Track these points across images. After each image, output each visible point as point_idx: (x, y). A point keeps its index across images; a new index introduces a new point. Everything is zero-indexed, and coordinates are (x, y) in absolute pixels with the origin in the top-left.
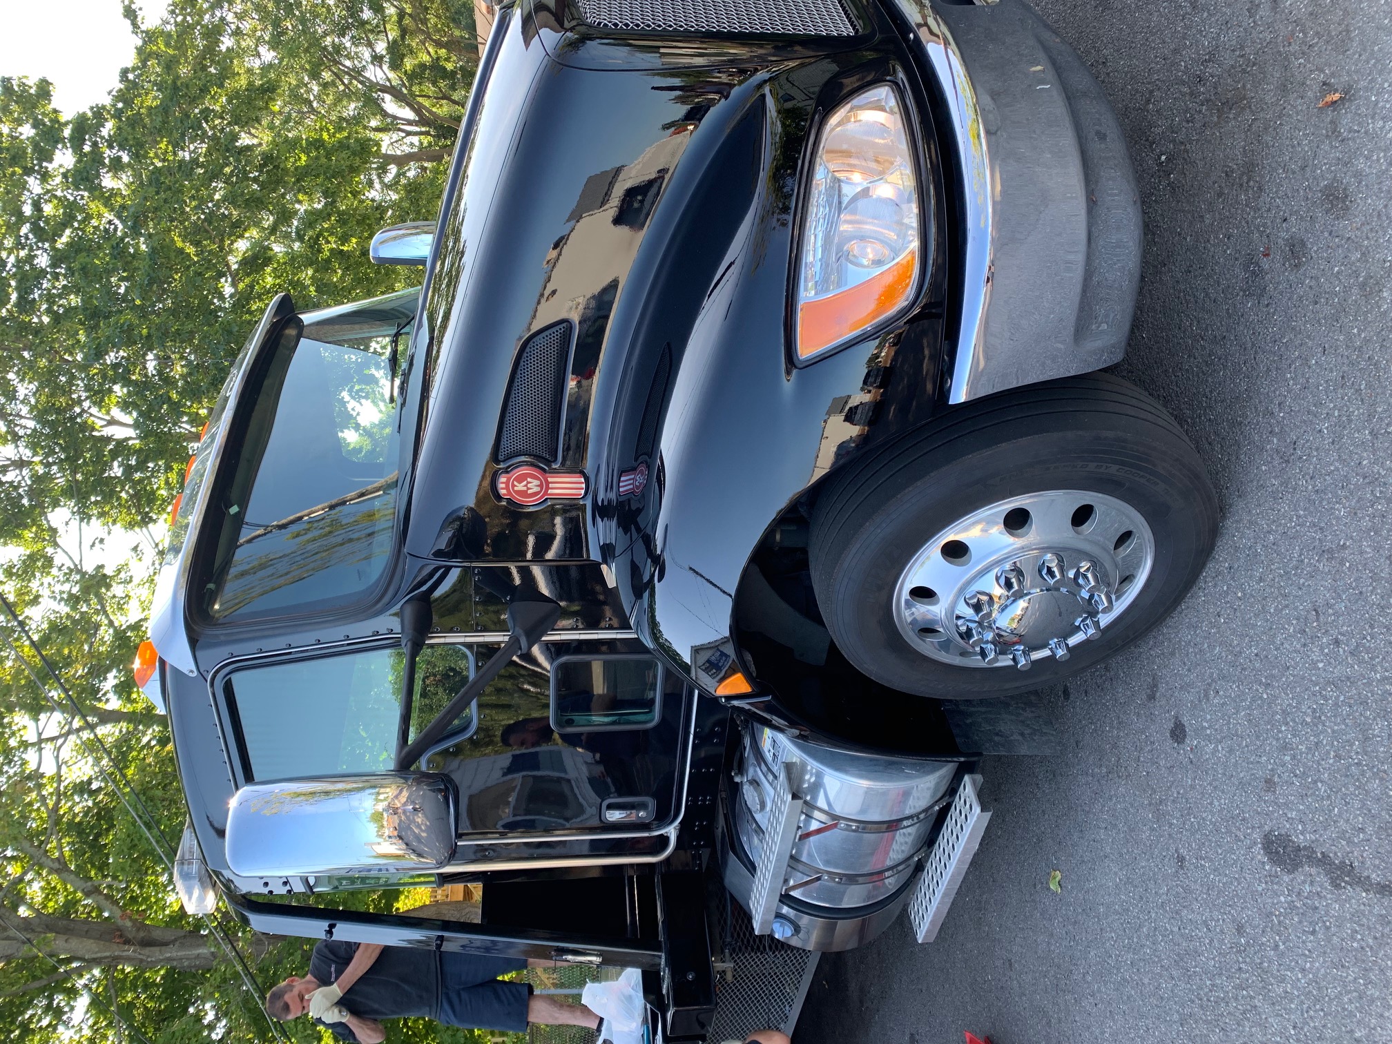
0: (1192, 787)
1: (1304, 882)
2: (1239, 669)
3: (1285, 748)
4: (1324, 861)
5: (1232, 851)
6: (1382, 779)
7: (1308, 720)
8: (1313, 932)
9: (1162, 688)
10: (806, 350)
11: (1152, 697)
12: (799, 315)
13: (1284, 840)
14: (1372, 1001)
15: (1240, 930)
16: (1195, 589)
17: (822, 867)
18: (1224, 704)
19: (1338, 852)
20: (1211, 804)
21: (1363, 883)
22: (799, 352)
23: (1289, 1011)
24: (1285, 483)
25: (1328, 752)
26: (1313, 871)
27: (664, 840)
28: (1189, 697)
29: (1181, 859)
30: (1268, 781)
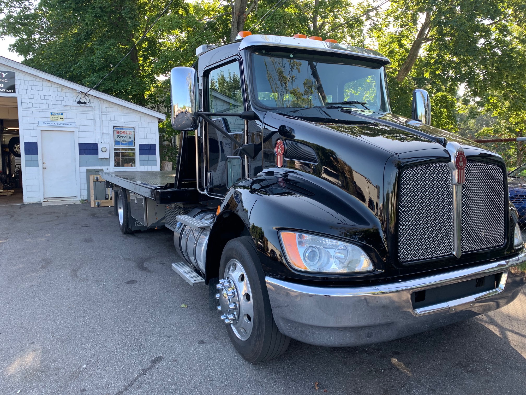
0: (185, 343)
1: (147, 363)
2: (209, 360)
3: (182, 366)
4: (149, 368)
5: (164, 349)
6: (161, 385)
7: (185, 373)
8: (135, 363)
9: (216, 340)
10: (283, 234)
11: (215, 338)
12: (293, 233)
13: (159, 361)
14: (113, 372)
15: (145, 347)
16: (238, 354)
17: (189, 236)
18: (202, 354)
19: (149, 372)
20: (179, 347)
21: (139, 376)
22: (283, 232)
23: (120, 354)
24: (252, 381)
25: (174, 375)
26: (149, 366)
27: (203, 190)
28: (209, 347)
29: (169, 337)
30: (176, 361)
